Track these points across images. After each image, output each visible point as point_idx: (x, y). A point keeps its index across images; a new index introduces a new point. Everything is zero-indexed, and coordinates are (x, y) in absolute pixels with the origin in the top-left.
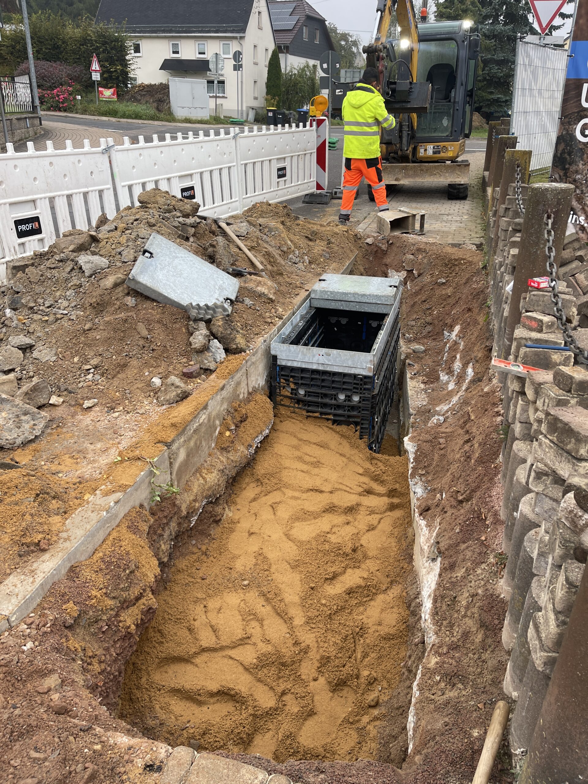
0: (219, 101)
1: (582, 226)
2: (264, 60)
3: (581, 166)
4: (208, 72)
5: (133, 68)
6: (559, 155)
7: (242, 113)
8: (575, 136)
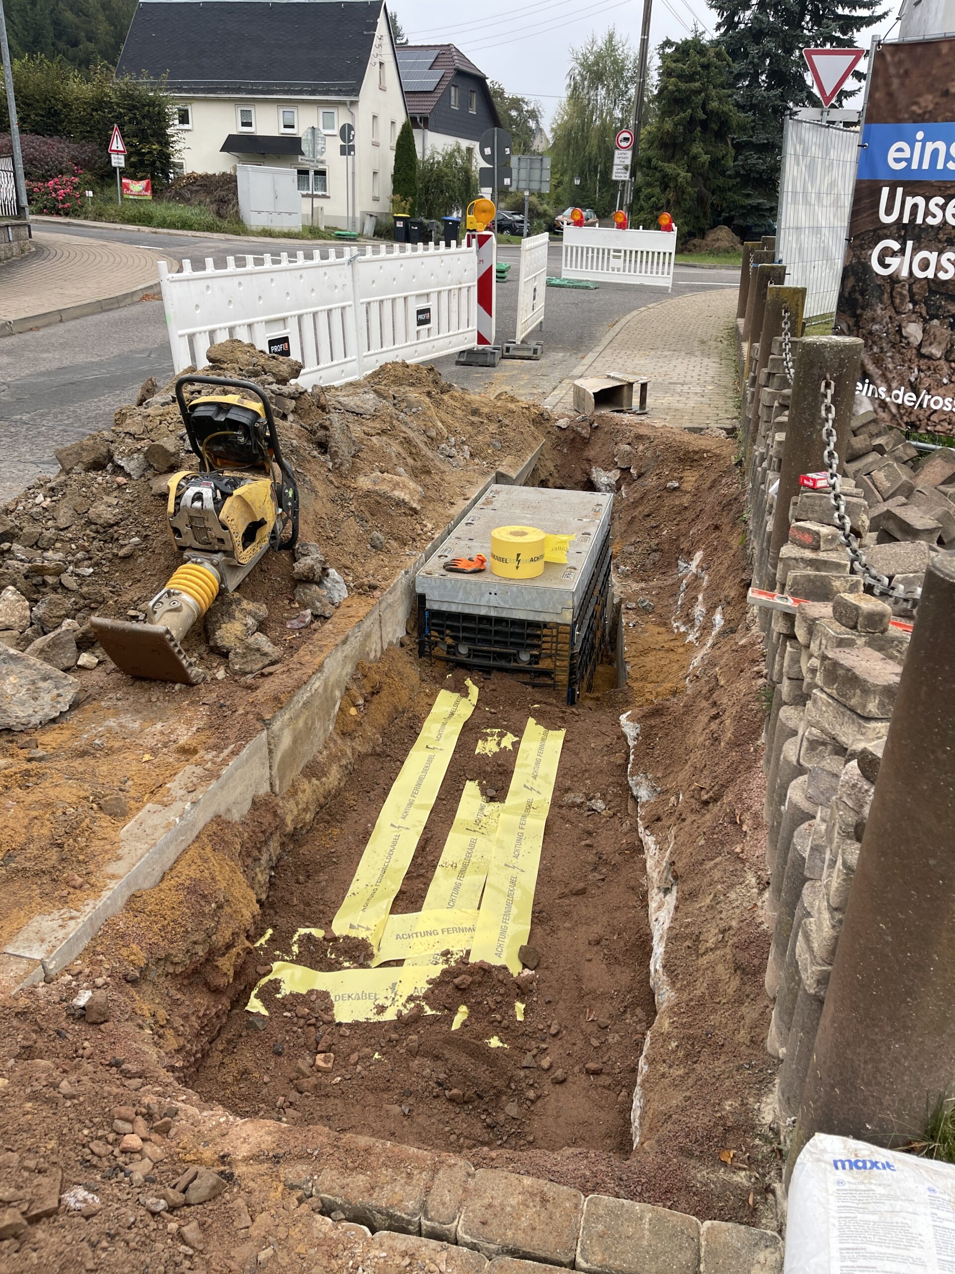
0: (318, 203)
1: (883, 401)
2: (389, 140)
3: (879, 312)
4: (300, 157)
5: (177, 148)
6: (846, 295)
7: (354, 222)
8: (870, 267)
